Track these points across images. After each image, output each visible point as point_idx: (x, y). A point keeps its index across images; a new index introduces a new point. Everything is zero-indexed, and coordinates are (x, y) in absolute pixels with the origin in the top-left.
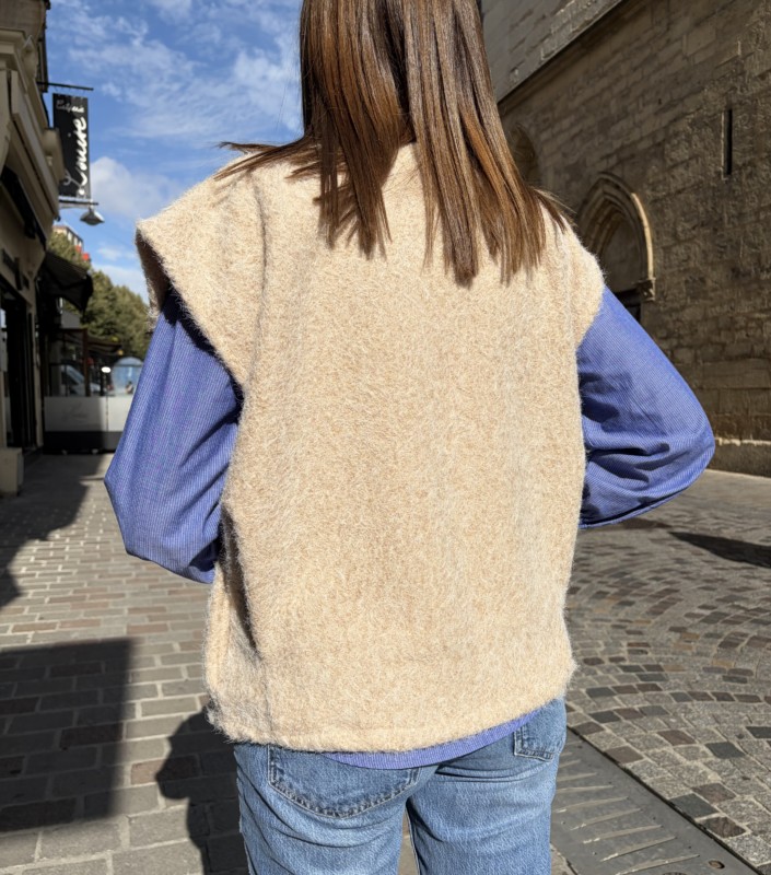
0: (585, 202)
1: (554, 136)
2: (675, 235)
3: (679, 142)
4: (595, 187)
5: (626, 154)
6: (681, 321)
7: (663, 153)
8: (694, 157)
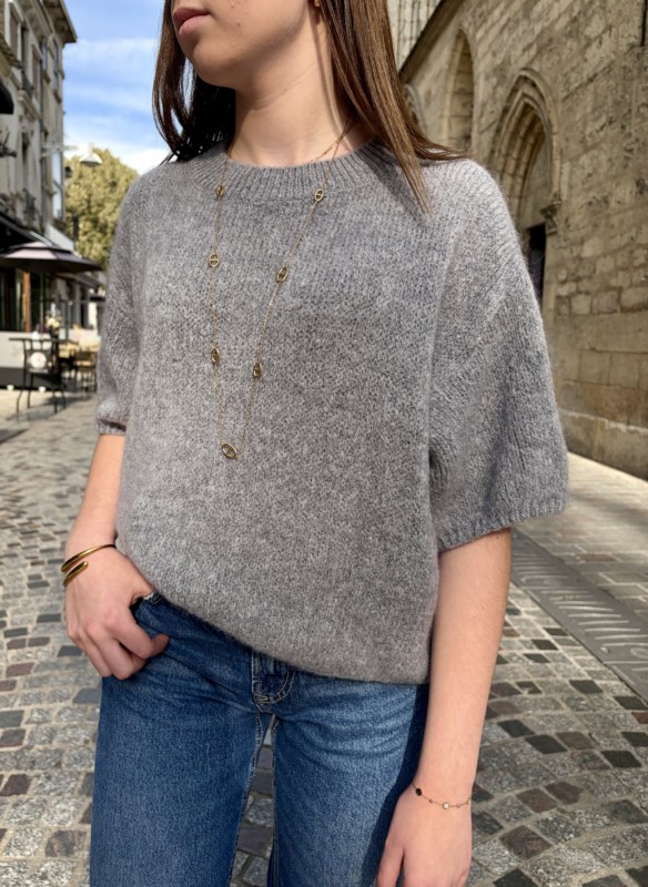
0: (505, 111)
1: (487, 32)
2: (583, 141)
3: (594, 12)
4: (514, 91)
5: (545, 40)
6: (580, 259)
7: (578, 30)
8: (609, 28)
